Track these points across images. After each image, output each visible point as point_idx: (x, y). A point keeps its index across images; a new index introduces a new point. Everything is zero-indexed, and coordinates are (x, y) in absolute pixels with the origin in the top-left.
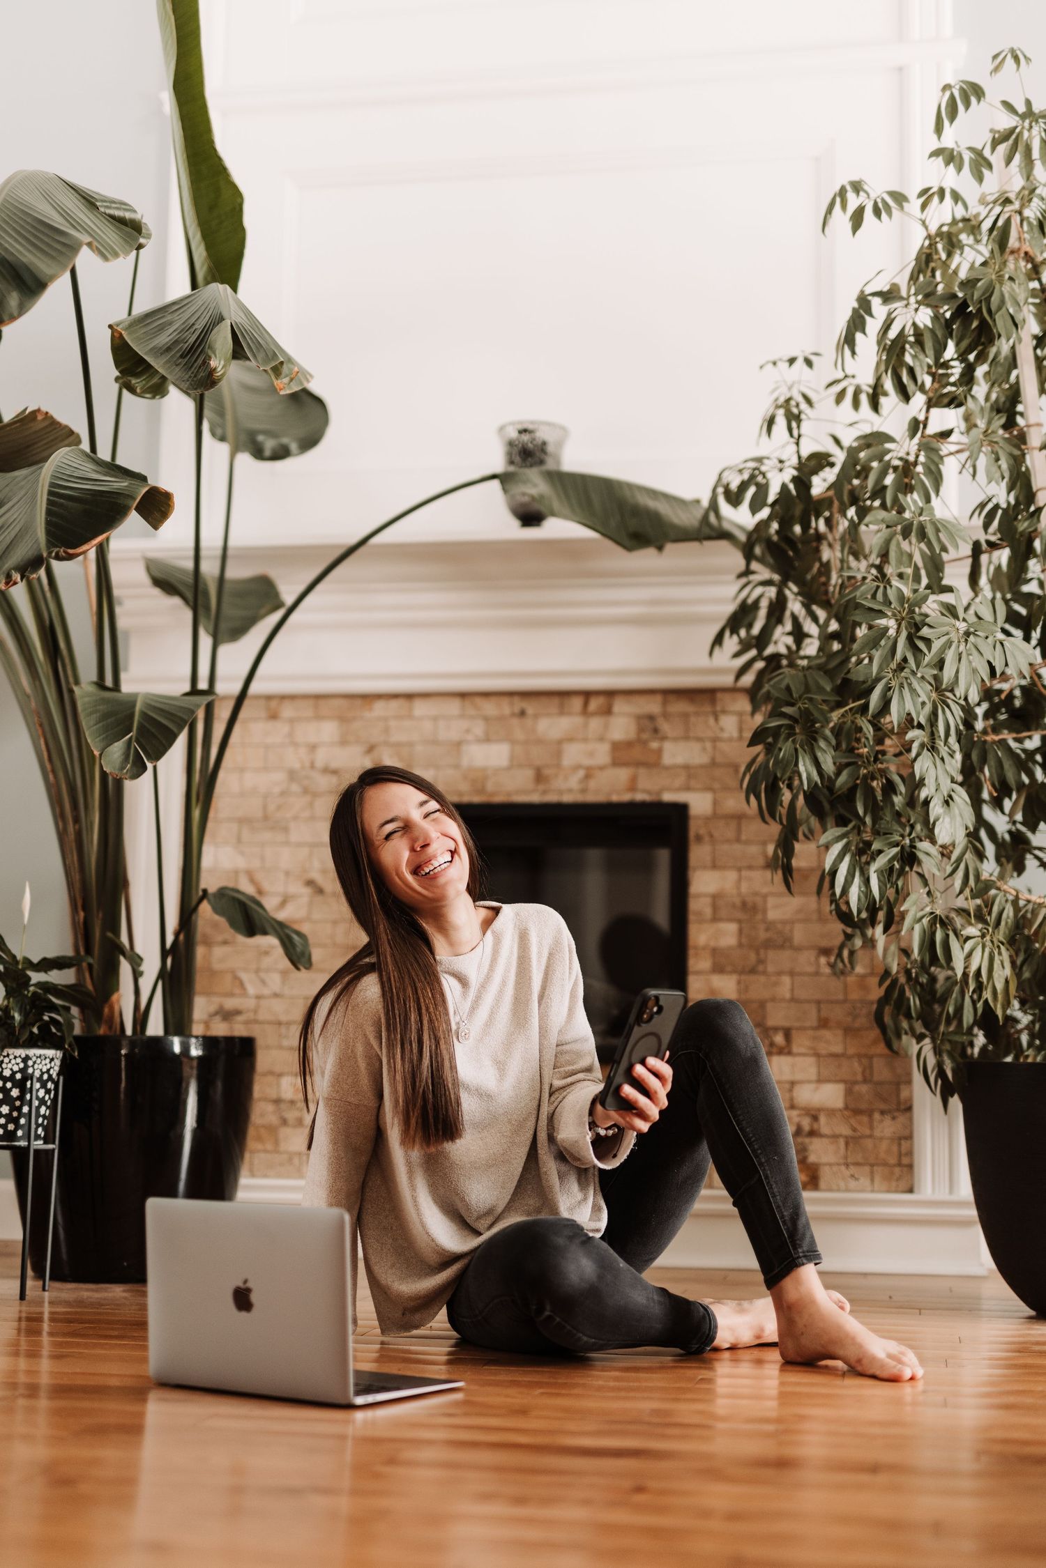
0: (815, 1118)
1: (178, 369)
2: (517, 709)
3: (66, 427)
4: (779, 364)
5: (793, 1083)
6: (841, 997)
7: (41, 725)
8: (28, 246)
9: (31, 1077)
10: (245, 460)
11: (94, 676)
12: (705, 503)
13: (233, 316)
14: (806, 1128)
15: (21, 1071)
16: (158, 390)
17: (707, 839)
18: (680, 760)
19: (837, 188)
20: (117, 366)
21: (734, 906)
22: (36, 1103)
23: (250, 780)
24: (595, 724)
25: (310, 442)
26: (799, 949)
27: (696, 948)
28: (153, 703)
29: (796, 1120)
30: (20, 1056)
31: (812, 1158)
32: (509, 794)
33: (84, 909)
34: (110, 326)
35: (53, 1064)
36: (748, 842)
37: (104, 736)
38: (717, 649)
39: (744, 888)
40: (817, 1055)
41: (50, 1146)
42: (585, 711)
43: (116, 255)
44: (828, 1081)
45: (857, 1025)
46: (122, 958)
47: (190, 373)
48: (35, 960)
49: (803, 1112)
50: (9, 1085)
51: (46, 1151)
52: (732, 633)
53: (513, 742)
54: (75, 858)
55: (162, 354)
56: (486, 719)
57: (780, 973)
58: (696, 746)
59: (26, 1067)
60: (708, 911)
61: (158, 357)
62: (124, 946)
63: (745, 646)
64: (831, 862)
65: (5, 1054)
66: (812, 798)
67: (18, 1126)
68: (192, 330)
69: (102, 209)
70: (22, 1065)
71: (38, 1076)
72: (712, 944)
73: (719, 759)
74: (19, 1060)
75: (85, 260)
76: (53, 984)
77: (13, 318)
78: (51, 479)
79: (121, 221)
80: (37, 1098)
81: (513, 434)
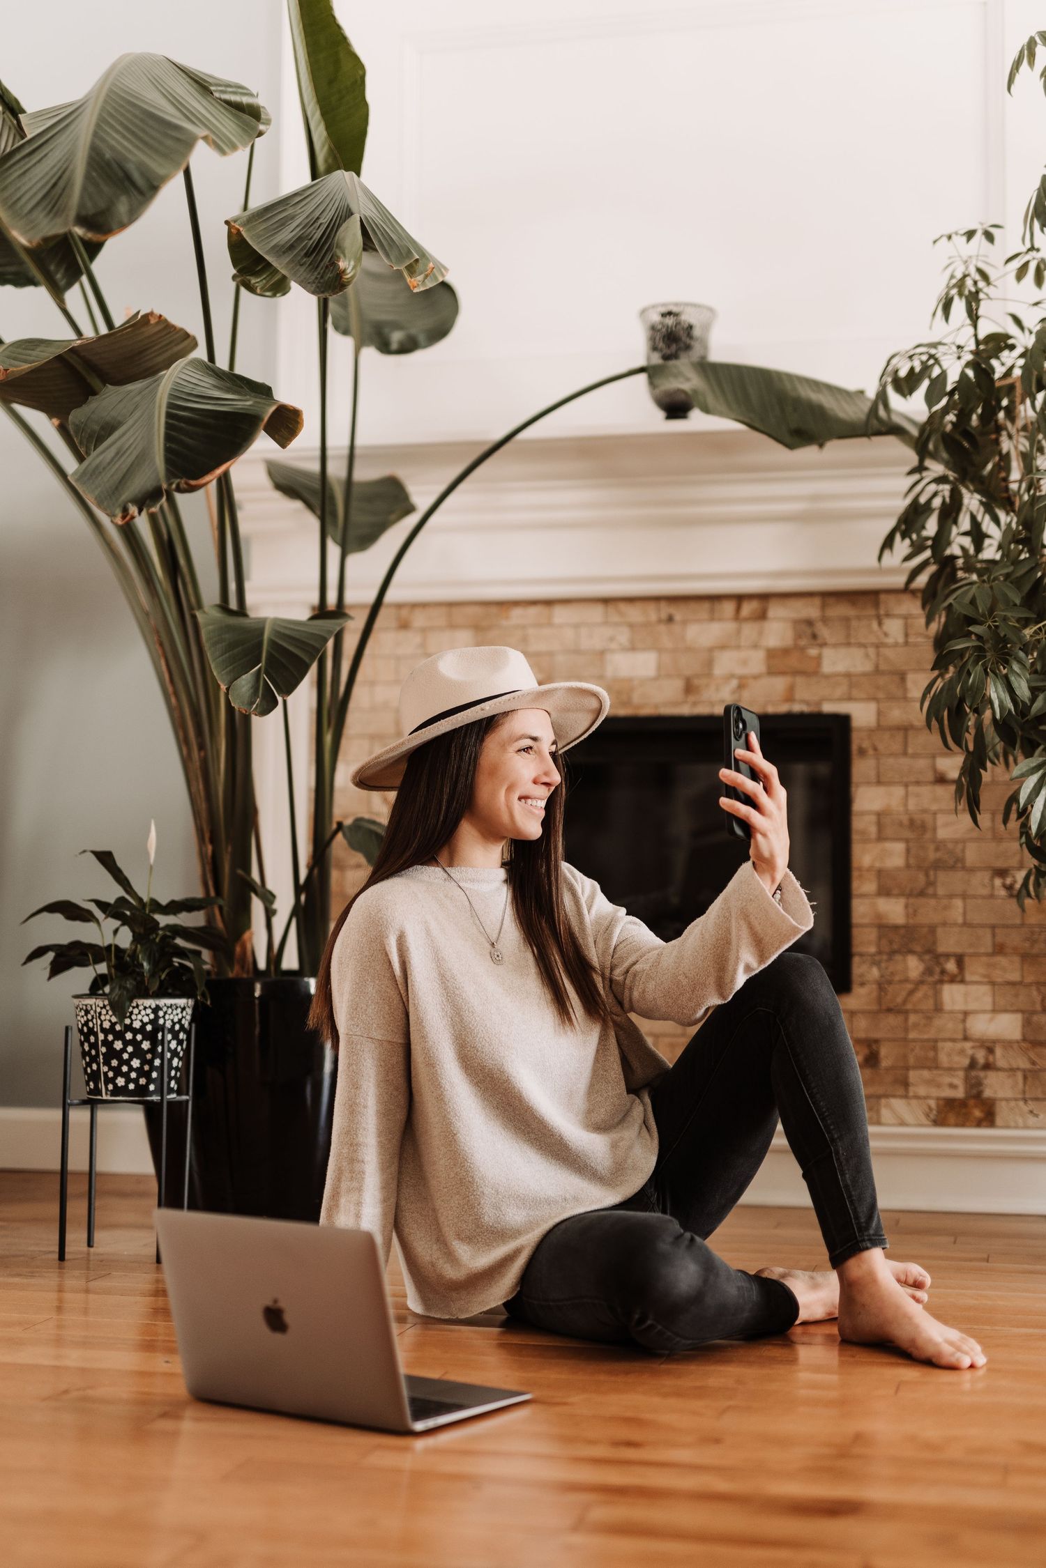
0: (991, 1050)
1: (302, 269)
2: (664, 615)
3: (182, 330)
4: (954, 237)
5: (966, 1014)
6: (1018, 921)
7: (161, 644)
8: (137, 143)
9: (162, 1028)
10: (370, 354)
11: (217, 599)
12: (871, 394)
13: (362, 209)
14: (981, 1061)
15: (151, 1022)
16: (279, 287)
17: (871, 752)
18: (841, 668)
19: (1025, 40)
20: (235, 265)
21: (901, 824)
22: (169, 1055)
23: (384, 694)
24: (749, 630)
25: (439, 332)
26: (972, 870)
27: (860, 869)
28: (282, 630)
29: (970, 1052)
30: (150, 1007)
31: (988, 1093)
32: (656, 706)
33: (212, 841)
34: (227, 222)
35: (184, 1013)
36: (915, 756)
37: (231, 667)
38: (887, 553)
39: (912, 805)
40: (993, 983)
41: (184, 1098)
42: (737, 617)
43: (234, 147)
44: (1006, 1011)
45: (1035, 951)
46: (254, 897)
47: (316, 273)
48: (164, 902)
49: (977, 1044)
50: (139, 1037)
51: (180, 1103)
52: (903, 538)
53: (660, 650)
54: (201, 786)
55: (284, 253)
56: (631, 626)
57: (951, 896)
58: (857, 653)
59: (157, 1017)
60: (873, 830)
61: (280, 256)
62: (255, 883)
63: (917, 549)
64: (1026, 796)
65: (134, 1004)
66: (1004, 726)
67: (150, 1080)
68: (317, 225)
69: (217, 95)
70: (152, 1016)
71: (170, 1027)
72: (878, 865)
73: (883, 667)
74: (149, 1011)
75: (202, 157)
76: (181, 926)
77: (123, 226)
78: (169, 398)
79: (238, 107)
80: (169, 1050)
81: (655, 318)
